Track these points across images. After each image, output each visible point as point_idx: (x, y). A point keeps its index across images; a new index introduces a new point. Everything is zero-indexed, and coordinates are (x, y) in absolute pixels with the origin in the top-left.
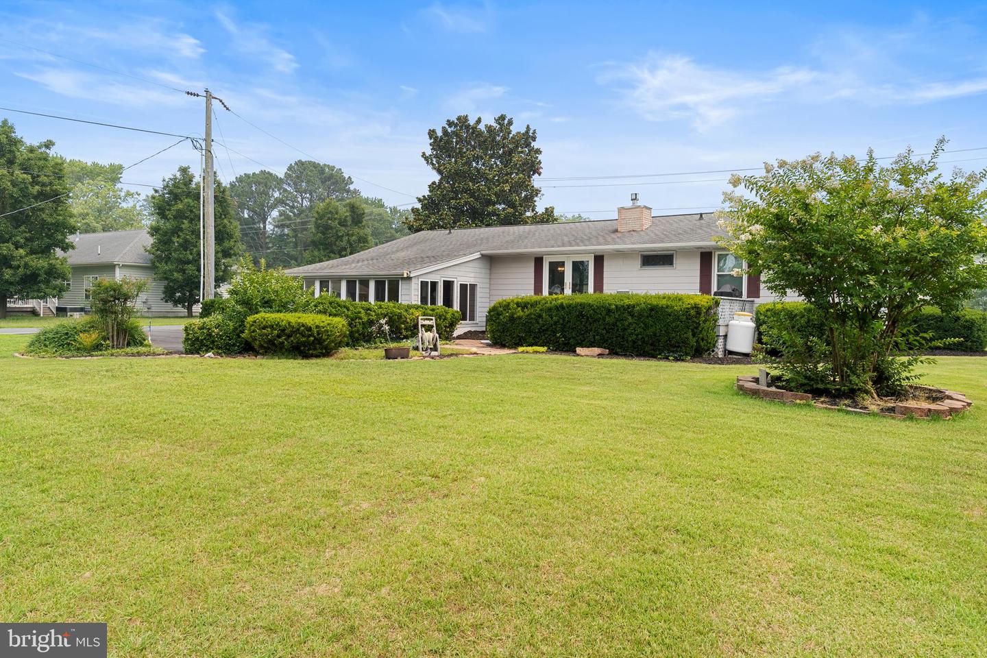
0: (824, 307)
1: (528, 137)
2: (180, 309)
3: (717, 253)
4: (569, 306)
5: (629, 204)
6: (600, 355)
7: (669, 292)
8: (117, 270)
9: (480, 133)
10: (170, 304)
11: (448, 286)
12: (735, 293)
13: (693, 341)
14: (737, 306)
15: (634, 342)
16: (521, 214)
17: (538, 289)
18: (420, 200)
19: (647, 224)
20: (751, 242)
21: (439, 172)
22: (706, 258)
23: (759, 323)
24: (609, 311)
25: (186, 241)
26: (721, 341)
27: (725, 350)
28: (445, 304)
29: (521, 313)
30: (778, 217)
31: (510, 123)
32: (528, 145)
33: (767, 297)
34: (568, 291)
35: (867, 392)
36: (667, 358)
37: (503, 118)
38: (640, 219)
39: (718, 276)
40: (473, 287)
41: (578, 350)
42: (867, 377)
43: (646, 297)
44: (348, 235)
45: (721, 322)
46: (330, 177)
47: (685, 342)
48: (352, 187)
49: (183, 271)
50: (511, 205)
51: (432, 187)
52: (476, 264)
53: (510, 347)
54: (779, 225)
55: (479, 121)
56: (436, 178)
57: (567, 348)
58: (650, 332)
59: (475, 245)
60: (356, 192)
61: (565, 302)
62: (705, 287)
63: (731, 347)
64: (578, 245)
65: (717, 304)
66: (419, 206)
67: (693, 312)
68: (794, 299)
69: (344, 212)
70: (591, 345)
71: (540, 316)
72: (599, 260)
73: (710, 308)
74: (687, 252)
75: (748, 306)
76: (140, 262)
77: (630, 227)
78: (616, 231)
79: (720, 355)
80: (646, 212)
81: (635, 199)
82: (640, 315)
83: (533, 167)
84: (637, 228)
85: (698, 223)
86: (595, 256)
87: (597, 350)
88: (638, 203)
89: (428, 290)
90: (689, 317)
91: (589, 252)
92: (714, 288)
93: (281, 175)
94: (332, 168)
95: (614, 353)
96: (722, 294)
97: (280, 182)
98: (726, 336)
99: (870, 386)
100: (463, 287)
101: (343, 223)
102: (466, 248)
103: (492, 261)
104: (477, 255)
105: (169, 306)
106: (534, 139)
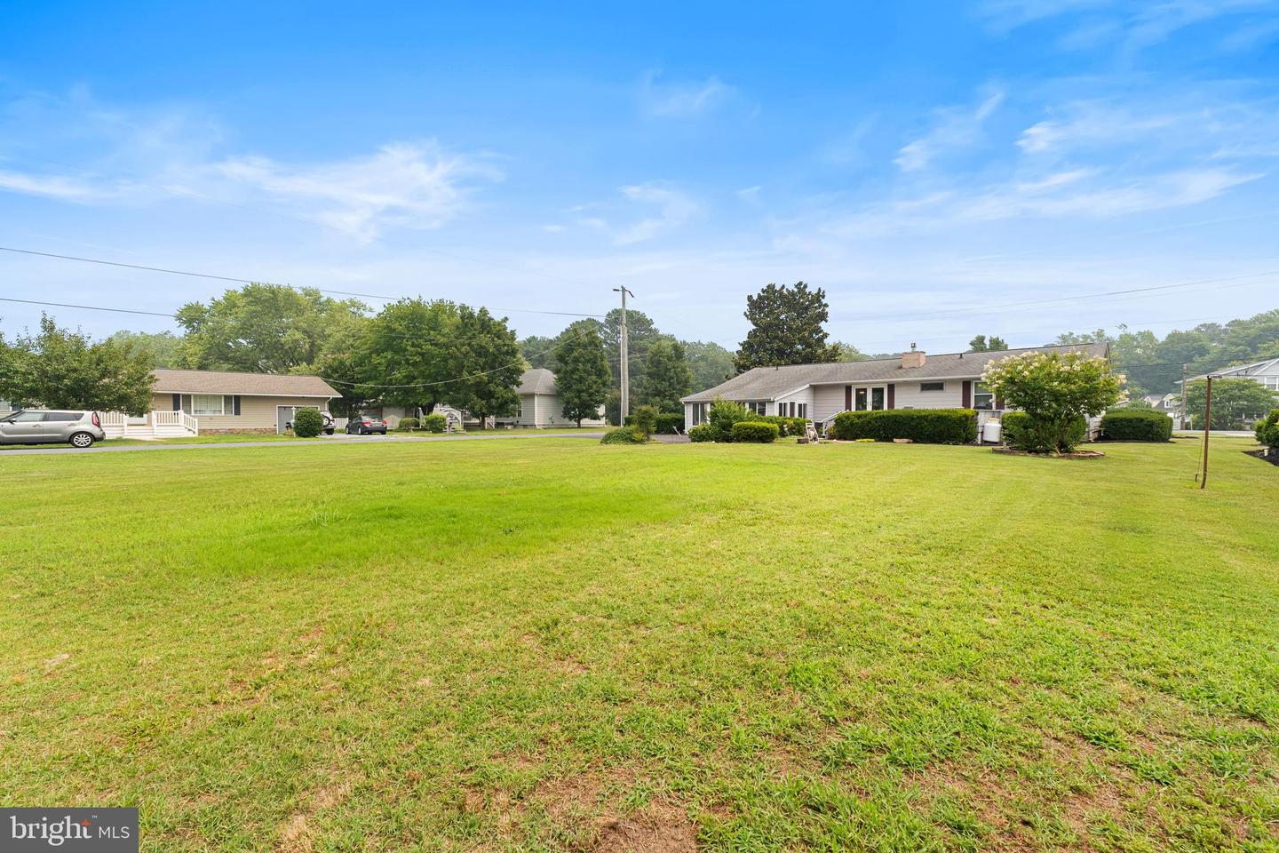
0: (1035, 415)
1: (819, 296)
2: (574, 423)
3: (974, 382)
4: (888, 416)
5: (910, 350)
6: (908, 443)
7: (949, 407)
8: (536, 397)
9: (785, 297)
10: (567, 420)
11: (792, 404)
12: (989, 407)
13: (964, 435)
14: (989, 415)
15: (928, 435)
16: (816, 352)
17: (848, 406)
18: (741, 345)
19: (923, 362)
20: (999, 387)
21: (755, 324)
22: (966, 385)
23: (1002, 423)
24: (913, 419)
25: (581, 377)
26: (979, 435)
27: (982, 440)
28: (800, 415)
29: (857, 421)
30: (1011, 378)
31: (806, 286)
32: (819, 301)
33: (1007, 411)
34: (869, 408)
35: (1055, 451)
36: (948, 444)
37: (800, 283)
38: (918, 359)
39: (975, 396)
40: (805, 405)
41: (895, 440)
42: (1054, 445)
43: (933, 410)
44: (674, 367)
45: (979, 424)
46: (639, 320)
47: (959, 435)
48: (653, 327)
49: (579, 397)
50: (809, 345)
51: (750, 335)
52: (807, 391)
53: (850, 440)
54: (1011, 381)
55: (783, 287)
56: (751, 327)
57: (888, 439)
58: (937, 430)
59: (803, 379)
60: (655, 330)
61: (885, 414)
62: (966, 403)
63: (986, 438)
64: (876, 378)
65: (977, 414)
66: (741, 348)
67: (964, 419)
68: (1020, 411)
69: (669, 351)
70: (902, 437)
71: (870, 422)
72: (891, 387)
73: (973, 416)
74: (953, 382)
75: (996, 414)
76: (548, 392)
77: (910, 365)
78: (901, 367)
79: (979, 442)
80: (922, 355)
81: (914, 346)
82: (932, 420)
83: (823, 317)
84: (916, 365)
85: (959, 361)
86: (888, 385)
87: (906, 440)
88: (916, 349)
89: (782, 407)
90: (961, 421)
91: (885, 382)
92: (973, 405)
93: (602, 320)
94: (638, 313)
95: (915, 442)
96: (979, 408)
97: (602, 326)
98: (982, 432)
99: (1056, 449)
100: (800, 405)
101: (670, 359)
102: (797, 381)
103: (816, 389)
104: (808, 386)
105: (566, 421)
106: (823, 297)
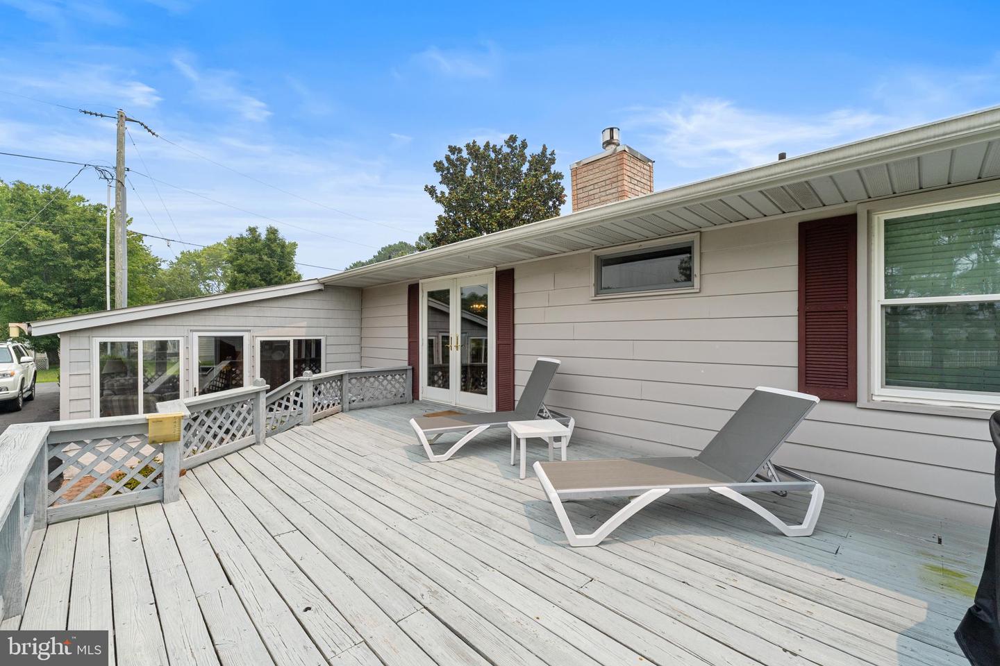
1: (545, 160)
3: (880, 219)
32: (547, 169)
37: (514, 139)
52: (318, 304)
55: (487, 145)
86: (497, 272)
103: (363, 297)
106: (553, 161)
